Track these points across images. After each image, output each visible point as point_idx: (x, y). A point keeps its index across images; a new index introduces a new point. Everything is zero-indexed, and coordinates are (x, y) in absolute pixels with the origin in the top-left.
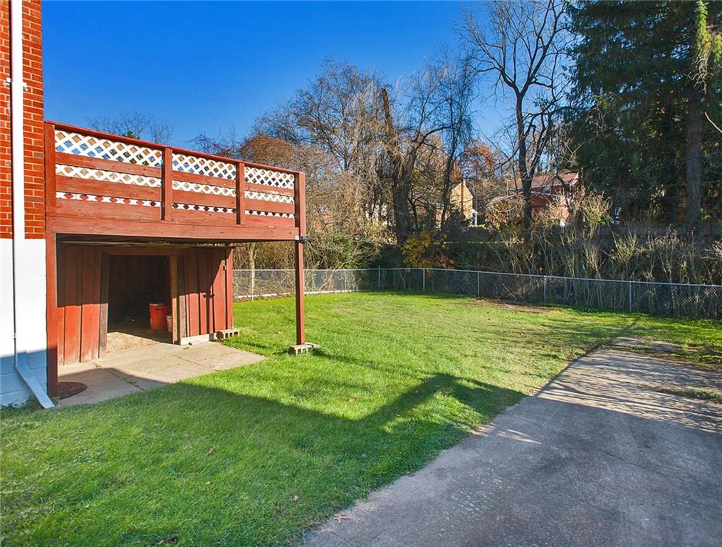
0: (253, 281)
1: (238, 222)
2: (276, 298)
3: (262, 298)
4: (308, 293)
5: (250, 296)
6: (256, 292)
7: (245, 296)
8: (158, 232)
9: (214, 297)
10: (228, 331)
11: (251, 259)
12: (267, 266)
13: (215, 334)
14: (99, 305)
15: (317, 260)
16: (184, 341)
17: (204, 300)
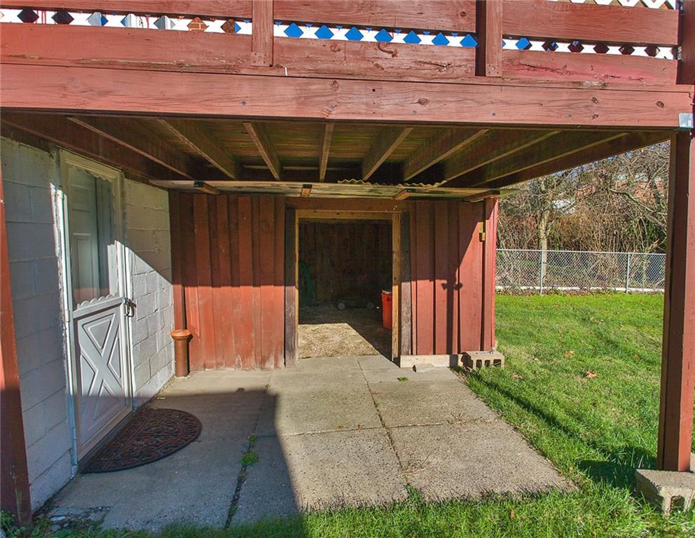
0: (544, 267)
1: (480, 70)
2: (578, 293)
3: (557, 292)
4: (633, 289)
5: (537, 288)
6: (547, 283)
7: (531, 288)
8: (231, 99)
9: (461, 290)
10: (484, 356)
11: (542, 235)
12: (566, 246)
13: (460, 356)
14: (283, 288)
15: (652, 239)
16: (407, 361)
17: (442, 294)
